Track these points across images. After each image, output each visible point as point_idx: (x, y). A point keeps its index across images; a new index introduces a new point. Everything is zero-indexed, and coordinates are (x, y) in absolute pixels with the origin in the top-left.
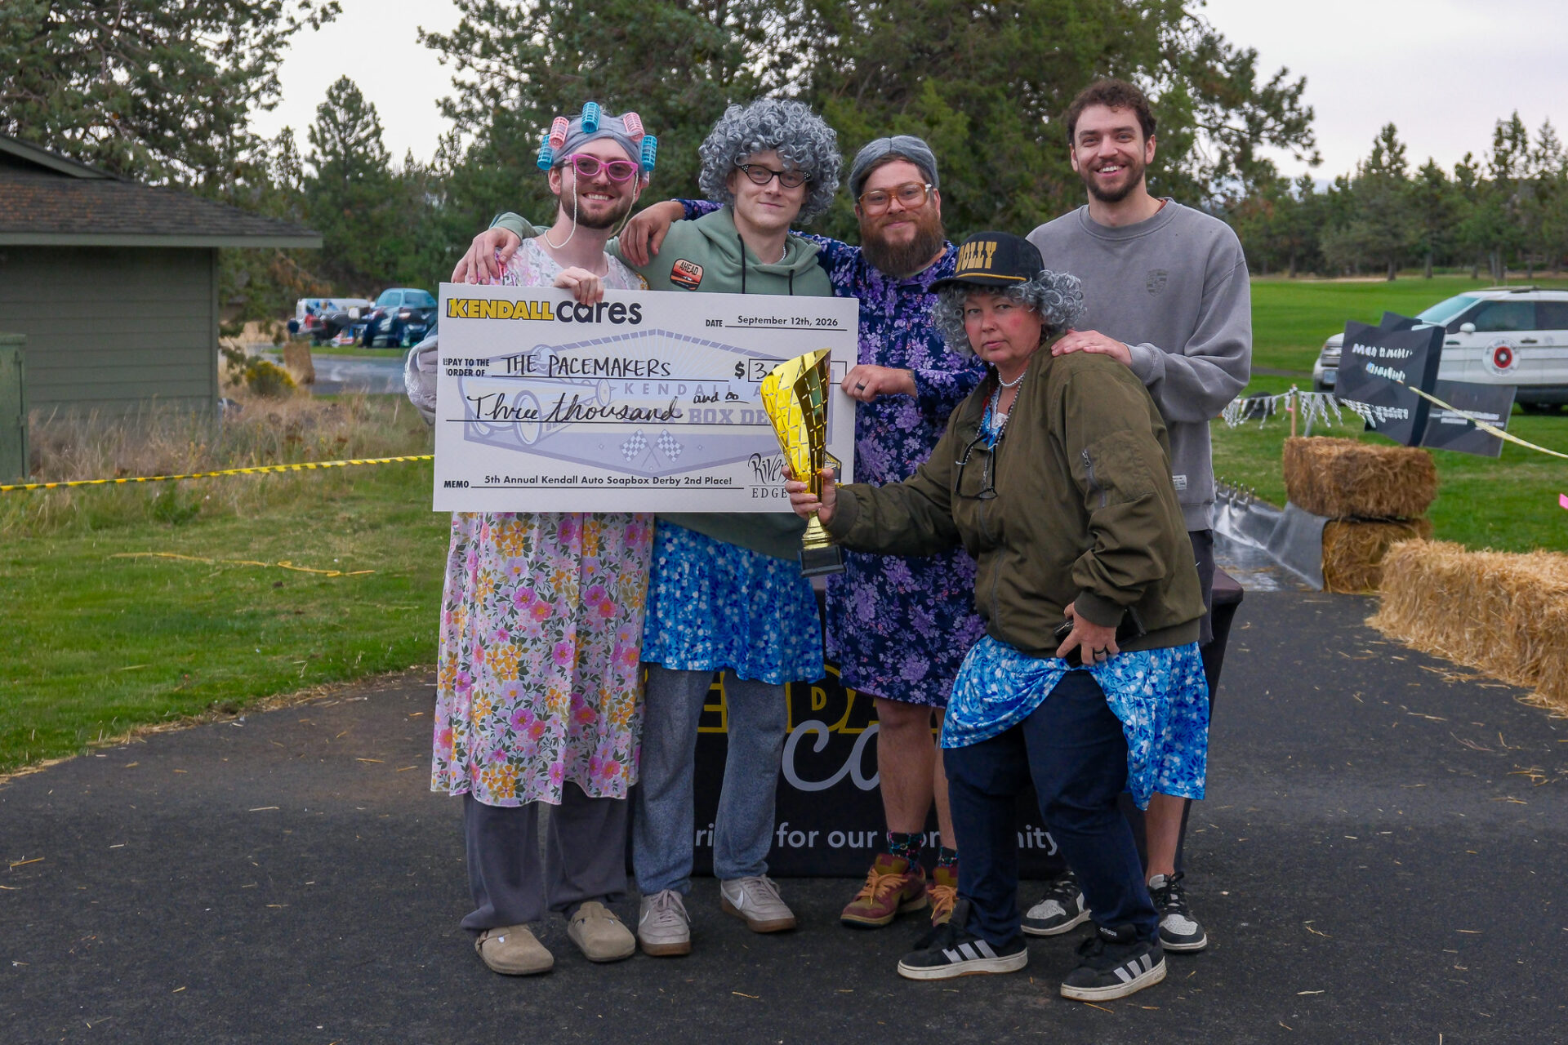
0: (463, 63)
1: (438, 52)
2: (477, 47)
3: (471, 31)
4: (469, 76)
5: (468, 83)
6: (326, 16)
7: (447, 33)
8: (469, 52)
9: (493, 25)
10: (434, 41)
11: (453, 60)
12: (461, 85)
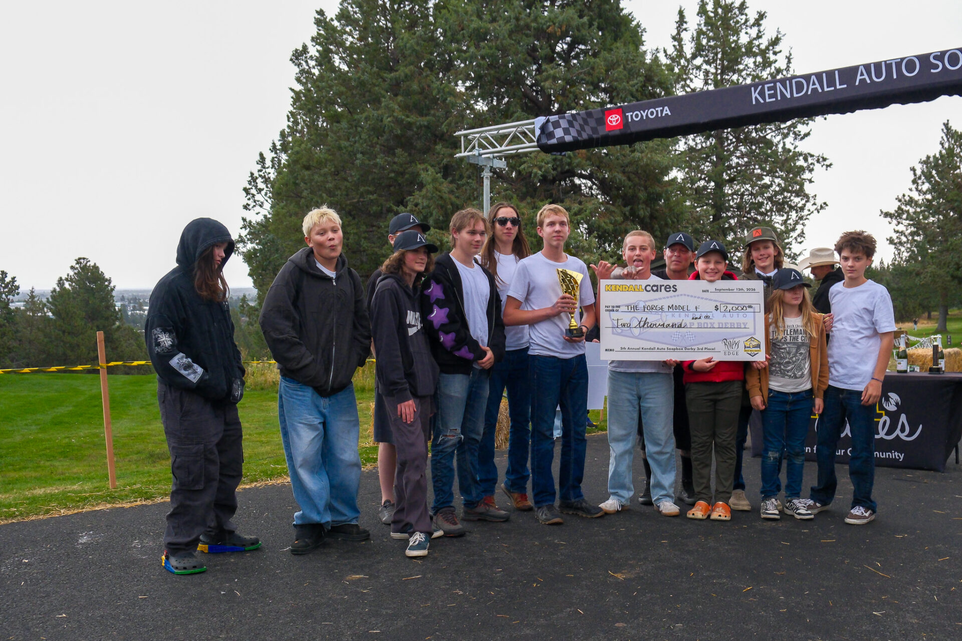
0: (899, 223)
1: (889, 219)
2: (904, 216)
3: (902, 210)
4: (901, 228)
5: (900, 230)
6: (822, 207)
7: (892, 211)
8: (901, 218)
9: (911, 206)
10: (887, 215)
11: (895, 222)
12: (897, 232)
